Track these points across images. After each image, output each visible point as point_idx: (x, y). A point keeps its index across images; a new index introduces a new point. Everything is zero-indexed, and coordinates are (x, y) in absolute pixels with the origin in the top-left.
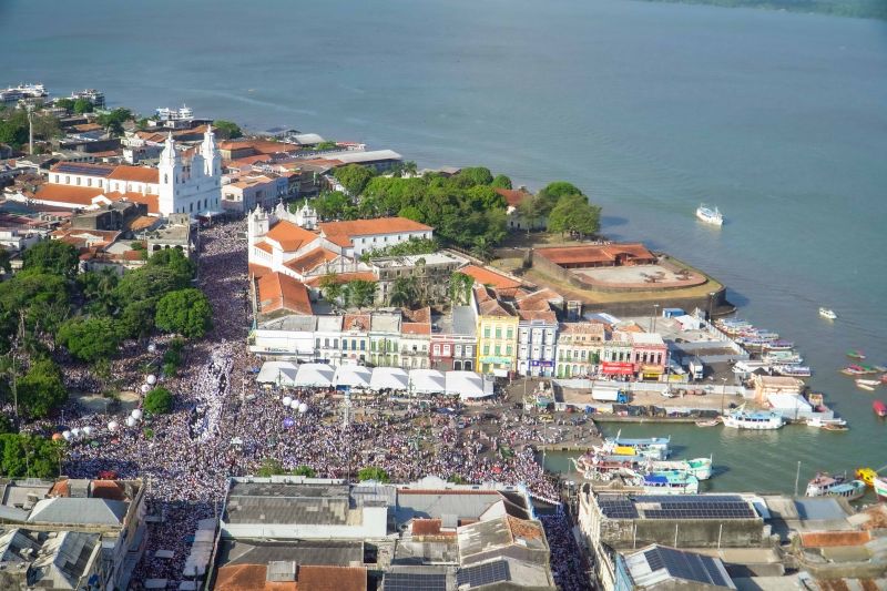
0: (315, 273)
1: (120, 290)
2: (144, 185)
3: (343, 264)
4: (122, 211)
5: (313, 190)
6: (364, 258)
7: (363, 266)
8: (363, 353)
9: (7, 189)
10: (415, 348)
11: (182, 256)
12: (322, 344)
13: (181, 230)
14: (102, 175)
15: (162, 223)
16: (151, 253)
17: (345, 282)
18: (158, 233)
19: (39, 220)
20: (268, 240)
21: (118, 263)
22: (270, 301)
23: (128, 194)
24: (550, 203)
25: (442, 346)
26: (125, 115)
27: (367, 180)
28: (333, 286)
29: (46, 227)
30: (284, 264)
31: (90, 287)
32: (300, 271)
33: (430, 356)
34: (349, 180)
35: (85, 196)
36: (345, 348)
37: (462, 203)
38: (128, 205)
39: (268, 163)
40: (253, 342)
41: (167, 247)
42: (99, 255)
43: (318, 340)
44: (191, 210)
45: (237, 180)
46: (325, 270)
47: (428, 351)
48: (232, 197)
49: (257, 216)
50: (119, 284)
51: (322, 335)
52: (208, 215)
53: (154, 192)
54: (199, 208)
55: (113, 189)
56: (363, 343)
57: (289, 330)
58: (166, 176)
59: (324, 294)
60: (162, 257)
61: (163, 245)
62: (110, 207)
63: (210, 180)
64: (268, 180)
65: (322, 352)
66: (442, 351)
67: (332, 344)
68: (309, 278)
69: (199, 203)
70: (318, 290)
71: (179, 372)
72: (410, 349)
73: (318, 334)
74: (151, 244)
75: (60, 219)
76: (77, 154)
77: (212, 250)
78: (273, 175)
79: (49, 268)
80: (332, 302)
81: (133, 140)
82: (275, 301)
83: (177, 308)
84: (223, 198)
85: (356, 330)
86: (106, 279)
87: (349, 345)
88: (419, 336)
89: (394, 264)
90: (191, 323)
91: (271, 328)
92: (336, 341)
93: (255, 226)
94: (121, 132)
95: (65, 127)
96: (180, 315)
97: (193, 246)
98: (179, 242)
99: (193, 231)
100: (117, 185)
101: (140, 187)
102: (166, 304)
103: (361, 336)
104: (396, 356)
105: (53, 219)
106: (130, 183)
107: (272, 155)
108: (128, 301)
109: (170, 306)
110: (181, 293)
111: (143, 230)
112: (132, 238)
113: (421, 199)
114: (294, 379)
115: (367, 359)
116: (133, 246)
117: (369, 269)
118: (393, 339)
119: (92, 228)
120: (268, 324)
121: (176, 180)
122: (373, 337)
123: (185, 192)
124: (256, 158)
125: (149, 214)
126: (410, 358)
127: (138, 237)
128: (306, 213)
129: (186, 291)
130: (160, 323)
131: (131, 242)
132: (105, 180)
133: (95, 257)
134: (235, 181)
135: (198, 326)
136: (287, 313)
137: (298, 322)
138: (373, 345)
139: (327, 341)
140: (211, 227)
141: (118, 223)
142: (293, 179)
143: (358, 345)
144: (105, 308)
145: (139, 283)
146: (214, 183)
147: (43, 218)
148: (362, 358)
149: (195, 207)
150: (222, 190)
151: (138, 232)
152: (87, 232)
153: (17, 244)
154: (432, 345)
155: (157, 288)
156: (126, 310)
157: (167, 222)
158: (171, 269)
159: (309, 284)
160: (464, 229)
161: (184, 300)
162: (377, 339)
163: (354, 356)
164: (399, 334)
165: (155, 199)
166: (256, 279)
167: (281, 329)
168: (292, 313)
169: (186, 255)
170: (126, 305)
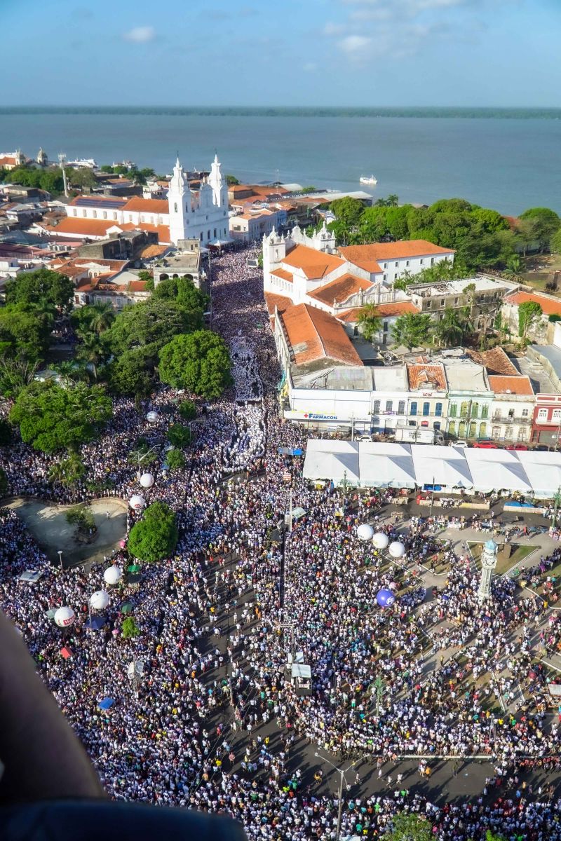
0: (348, 305)
1: (113, 333)
2: (155, 216)
3: (379, 293)
4: (131, 240)
5: (307, 222)
6: (399, 286)
7: (401, 295)
8: (438, 419)
9: (34, 225)
10: (511, 413)
11: (192, 286)
12: (383, 407)
13: (191, 258)
14: (117, 208)
15: (171, 251)
16: (157, 282)
17: (385, 315)
18: (165, 261)
19: (48, 250)
20: (286, 267)
21: (122, 295)
22: (304, 345)
23: (141, 225)
24: (549, 226)
25: (551, 410)
26: (150, 173)
27: (361, 210)
28: (372, 321)
29: (51, 257)
30: (308, 294)
31: (82, 326)
32: (330, 303)
33: (533, 423)
34: (344, 210)
35: (100, 228)
36: (413, 413)
37: (472, 225)
38: (137, 234)
39: (265, 202)
40: (287, 406)
41: (175, 276)
42: (101, 286)
43: (377, 403)
44: (202, 240)
45: (242, 213)
46: (360, 301)
47: (530, 416)
48: (239, 228)
49: (272, 240)
50: (113, 325)
51: (383, 396)
52: (218, 244)
53: (165, 223)
54: (209, 237)
55: (127, 221)
56: (439, 406)
57: (337, 389)
58: (176, 205)
59: (360, 330)
60: (168, 290)
61: (170, 274)
62: (119, 236)
63: (218, 211)
64: (270, 213)
65: (382, 418)
66: (550, 418)
67: (395, 408)
68: (341, 311)
69: (209, 233)
70: (353, 325)
71: (188, 458)
72: (505, 414)
73: (376, 395)
74: (157, 274)
75: (69, 248)
76: (103, 196)
77: (223, 279)
78: (274, 209)
79: (33, 304)
80: (370, 340)
81: (152, 187)
82: (311, 345)
83: (186, 359)
84: (231, 228)
85: (428, 389)
86: (99, 317)
87: (420, 408)
88: (519, 397)
89: (434, 292)
90: (204, 380)
91: (313, 387)
92: (402, 404)
93: (271, 250)
94: (144, 182)
95: (100, 180)
96: (190, 367)
97: (204, 274)
98: (189, 270)
99: (204, 260)
100: (131, 216)
101: (152, 218)
102: (172, 352)
103: (436, 397)
104: (484, 424)
105: (62, 249)
106: (143, 214)
107: (269, 196)
108: (123, 347)
109: (176, 356)
110: (190, 338)
111: (153, 258)
112: (142, 267)
113: (432, 222)
114: (357, 472)
115: (444, 427)
116: (140, 275)
117: (408, 298)
118: (481, 402)
119: (99, 257)
120: (308, 378)
121: (186, 209)
122: (453, 399)
123: (195, 221)
124: (255, 198)
125: (160, 243)
126: (503, 428)
127: (148, 266)
128: (324, 236)
129: (197, 334)
130: (164, 377)
131: (138, 271)
132: (119, 212)
133: (97, 288)
134: (240, 214)
135: (214, 383)
136: (331, 363)
137: (347, 376)
138: (453, 409)
139: (389, 403)
140: (221, 256)
141: (128, 252)
142: (291, 212)
143: (432, 409)
144: (92, 357)
145: (136, 325)
146: (222, 214)
147: (51, 248)
148: (437, 426)
149: (205, 236)
150: (230, 220)
151: (148, 261)
152: (94, 261)
153: (14, 275)
154: (536, 410)
155: (159, 331)
156: (120, 359)
157: (176, 250)
158: (178, 305)
159: (343, 318)
160: (479, 252)
161: (194, 348)
162: (458, 402)
163: (425, 425)
164: (490, 393)
165: (166, 230)
166: (280, 313)
167: (325, 388)
168: (338, 364)
169: (197, 286)
170: (120, 353)
